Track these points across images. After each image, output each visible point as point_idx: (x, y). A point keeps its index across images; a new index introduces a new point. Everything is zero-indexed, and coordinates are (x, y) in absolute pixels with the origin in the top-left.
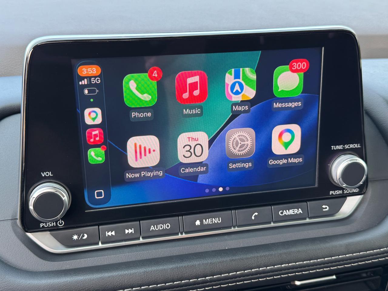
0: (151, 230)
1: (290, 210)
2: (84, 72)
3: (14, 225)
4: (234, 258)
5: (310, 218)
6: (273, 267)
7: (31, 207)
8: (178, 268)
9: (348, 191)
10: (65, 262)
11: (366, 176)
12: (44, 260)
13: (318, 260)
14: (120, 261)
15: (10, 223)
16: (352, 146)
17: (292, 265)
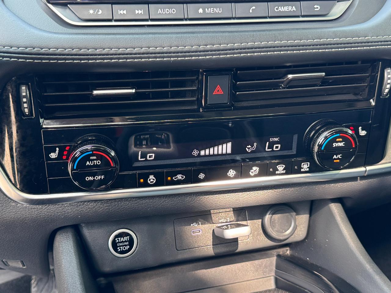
0: (158, 13)
1: (285, 7)
5: (303, 17)
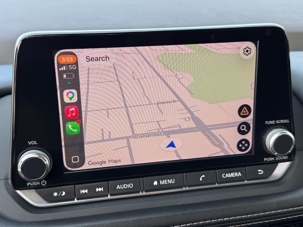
0: (117, 189)
1: (231, 173)
2: (63, 60)
3: (6, 184)
4: (185, 212)
5: (248, 180)
6: (216, 220)
7: (19, 170)
8: (138, 220)
9: (279, 158)
10: (47, 214)
11: (293, 146)
12: (30, 212)
13: (254, 215)
14: (92, 214)
15: (3, 182)
16: (282, 121)
17: (232, 219)
